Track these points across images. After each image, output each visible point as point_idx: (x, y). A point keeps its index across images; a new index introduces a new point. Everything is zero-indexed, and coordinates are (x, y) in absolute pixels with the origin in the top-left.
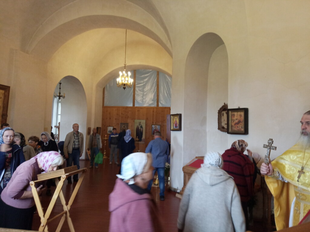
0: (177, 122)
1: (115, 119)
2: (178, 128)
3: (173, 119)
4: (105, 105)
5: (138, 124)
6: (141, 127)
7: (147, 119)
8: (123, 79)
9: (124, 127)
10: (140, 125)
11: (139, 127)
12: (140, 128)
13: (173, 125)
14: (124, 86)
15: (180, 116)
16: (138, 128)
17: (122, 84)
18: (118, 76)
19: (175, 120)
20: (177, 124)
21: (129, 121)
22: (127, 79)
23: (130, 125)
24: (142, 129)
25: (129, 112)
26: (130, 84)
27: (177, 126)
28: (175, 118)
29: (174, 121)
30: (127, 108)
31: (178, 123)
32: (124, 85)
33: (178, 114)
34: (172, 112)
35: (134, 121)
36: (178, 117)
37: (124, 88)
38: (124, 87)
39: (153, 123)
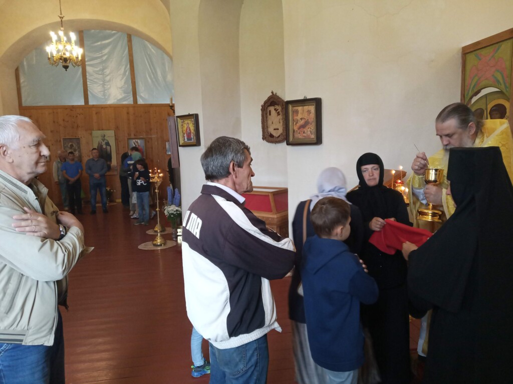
0: (190, 130)
1: (51, 132)
2: (193, 141)
3: (182, 125)
4: (24, 104)
5: (100, 139)
6: (108, 144)
7: (117, 127)
8: (61, 47)
9: (72, 146)
10: (105, 141)
11: (104, 143)
12: (104, 147)
13: (184, 137)
14: (65, 62)
15: (195, 117)
16: (101, 146)
17: (61, 59)
18: (48, 40)
19: (186, 126)
20: (190, 133)
21: (81, 133)
22: (68, 47)
23: (83, 142)
24: (108, 147)
25: (78, 115)
26: (77, 58)
27: (192, 137)
28: (186, 122)
29: (185, 129)
30: (73, 108)
31: (192, 131)
32: (65, 60)
33: (192, 115)
34: (179, 112)
35: (91, 134)
36: (193, 120)
37: (66, 67)
38: (64, 64)
39: (129, 135)
